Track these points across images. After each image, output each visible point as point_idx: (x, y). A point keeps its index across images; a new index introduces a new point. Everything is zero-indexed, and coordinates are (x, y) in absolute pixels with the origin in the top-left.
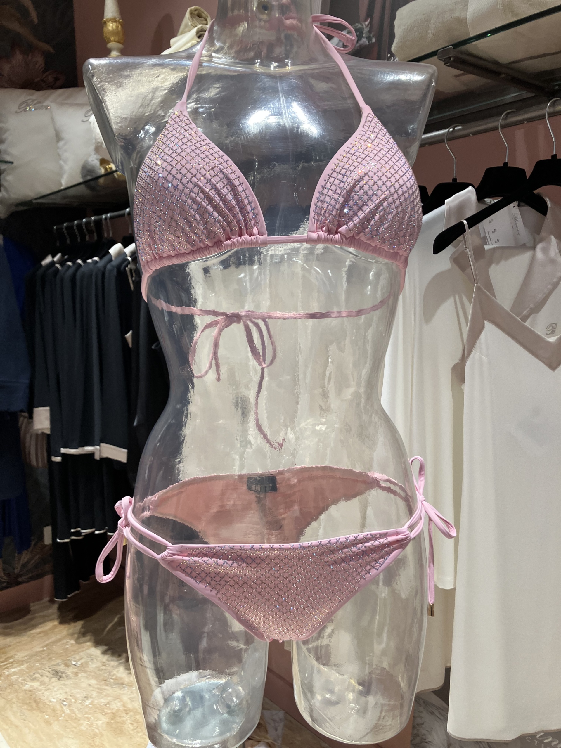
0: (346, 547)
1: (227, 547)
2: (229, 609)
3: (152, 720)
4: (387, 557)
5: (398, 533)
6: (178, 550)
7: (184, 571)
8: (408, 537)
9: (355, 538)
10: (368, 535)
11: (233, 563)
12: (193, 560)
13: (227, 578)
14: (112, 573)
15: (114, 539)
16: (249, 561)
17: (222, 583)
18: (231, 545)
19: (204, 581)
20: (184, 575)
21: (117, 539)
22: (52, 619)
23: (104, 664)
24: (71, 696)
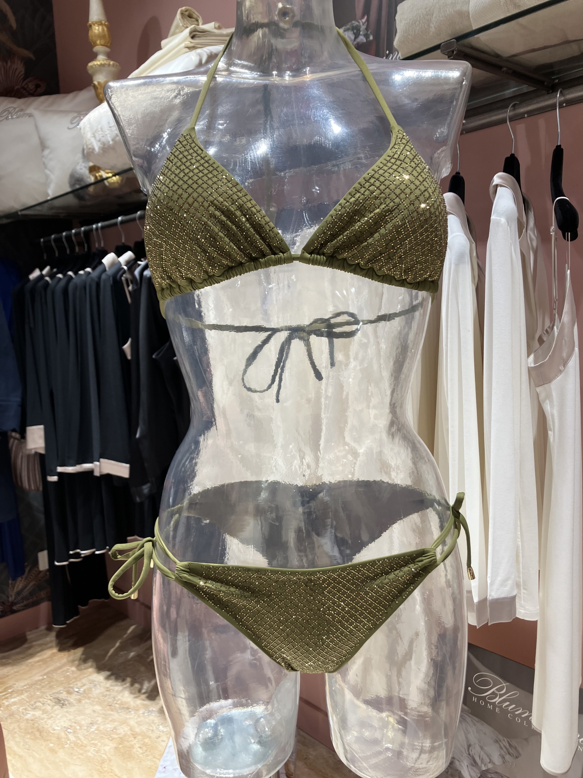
22: (51, 647)
23: (108, 690)
24: (75, 723)
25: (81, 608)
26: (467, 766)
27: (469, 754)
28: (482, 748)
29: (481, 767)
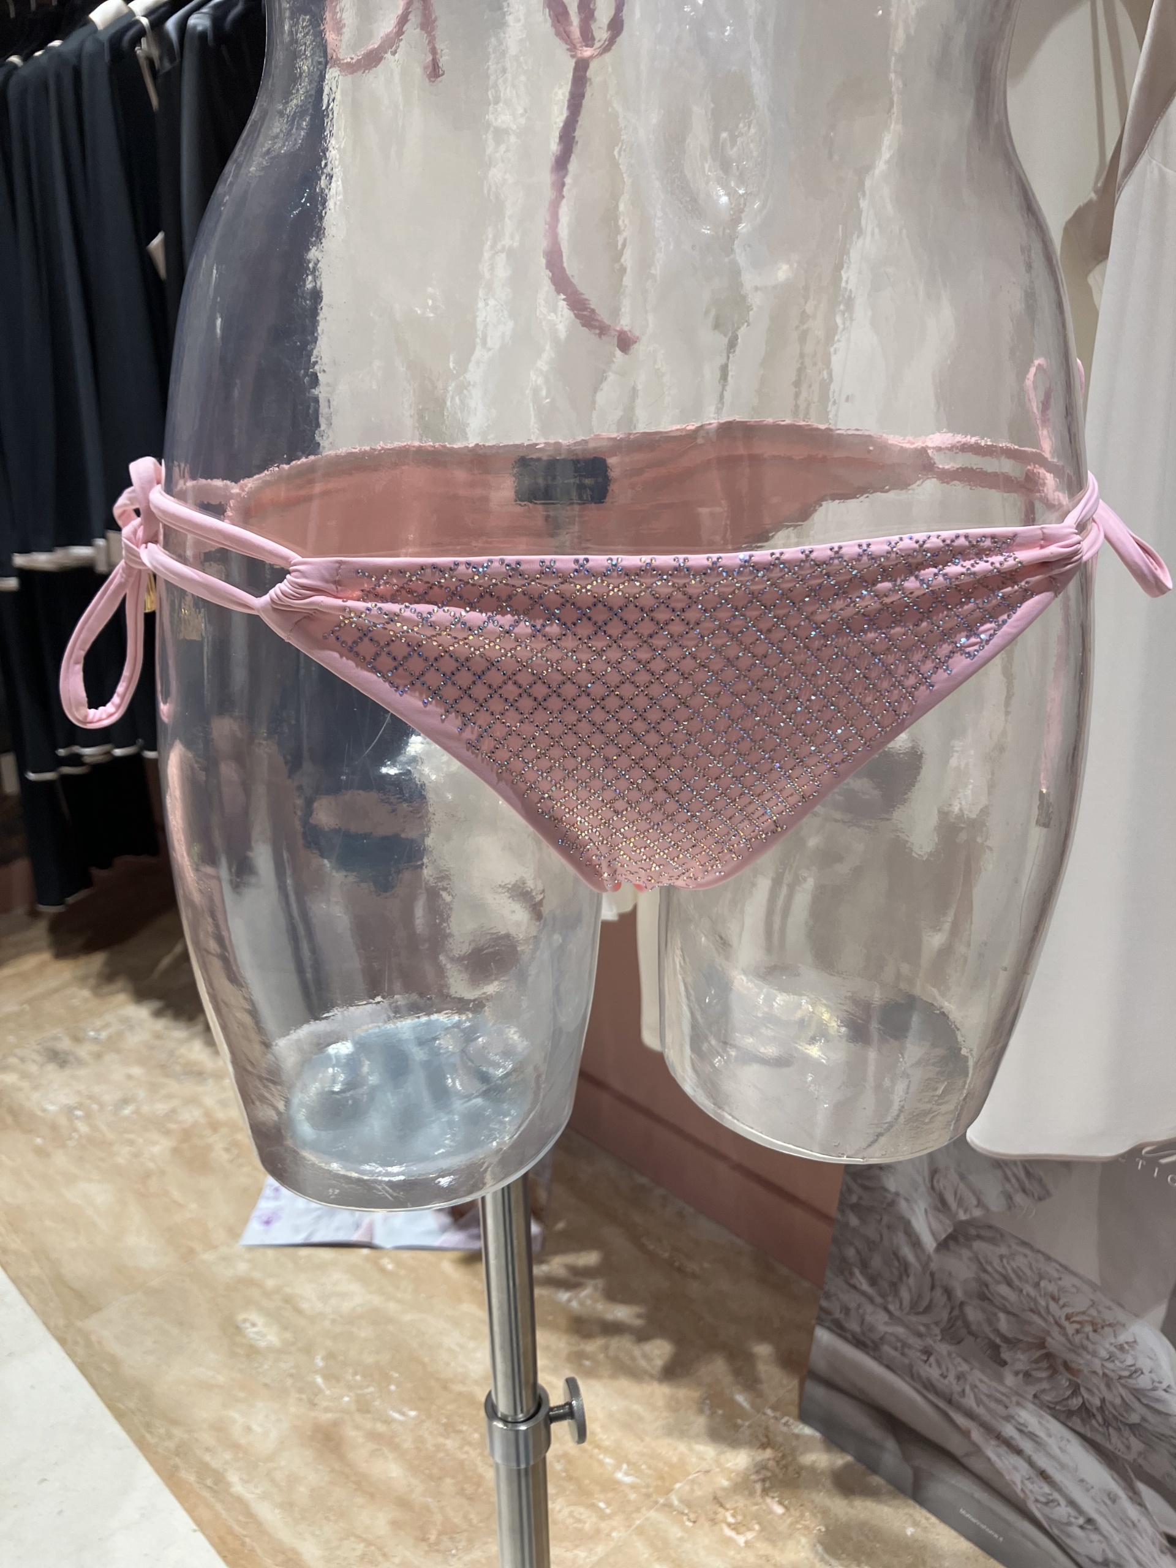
0: (887, 573)
1: (496, 564)
2: (500, 779)
3: (267, 1115)
4: (1005, 617)
5: (1047, 540)
6: (327, 575)
7: (352, 651)
8: (1076, 553)
9: (916, 546)
10: (957, 537)
11: (517, 622)
12: (380, 609)
13: (494, 677)
14: (116, 699)
15: (112, 587)
16: (570, 614)
17: (480, 691)
18: (510, 558)
19: (418, 683)
20: (351, 663)
21: (121, 586)
22: (36, 950)
23: (158, 1036)
24: (90, 1097)
25: (97, 873)
26: (926, 1211)
27: (933, 1188)
28: (962, 1177)
29: (957, 1214)
